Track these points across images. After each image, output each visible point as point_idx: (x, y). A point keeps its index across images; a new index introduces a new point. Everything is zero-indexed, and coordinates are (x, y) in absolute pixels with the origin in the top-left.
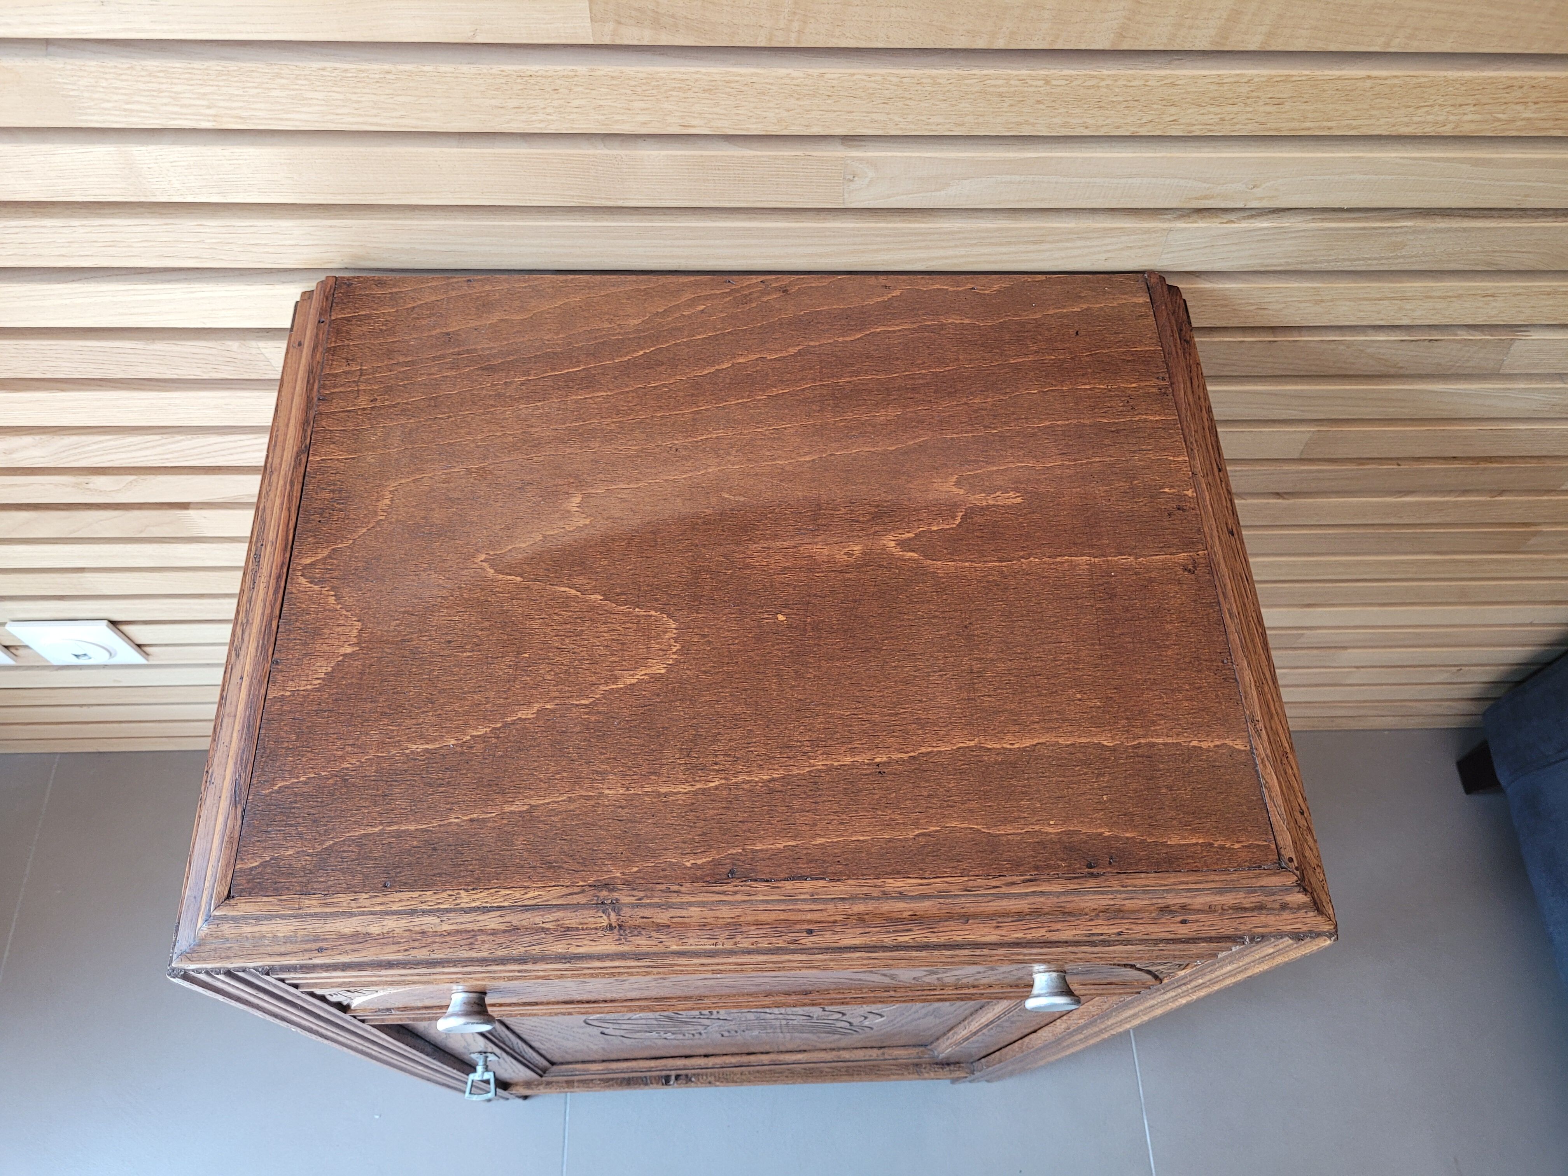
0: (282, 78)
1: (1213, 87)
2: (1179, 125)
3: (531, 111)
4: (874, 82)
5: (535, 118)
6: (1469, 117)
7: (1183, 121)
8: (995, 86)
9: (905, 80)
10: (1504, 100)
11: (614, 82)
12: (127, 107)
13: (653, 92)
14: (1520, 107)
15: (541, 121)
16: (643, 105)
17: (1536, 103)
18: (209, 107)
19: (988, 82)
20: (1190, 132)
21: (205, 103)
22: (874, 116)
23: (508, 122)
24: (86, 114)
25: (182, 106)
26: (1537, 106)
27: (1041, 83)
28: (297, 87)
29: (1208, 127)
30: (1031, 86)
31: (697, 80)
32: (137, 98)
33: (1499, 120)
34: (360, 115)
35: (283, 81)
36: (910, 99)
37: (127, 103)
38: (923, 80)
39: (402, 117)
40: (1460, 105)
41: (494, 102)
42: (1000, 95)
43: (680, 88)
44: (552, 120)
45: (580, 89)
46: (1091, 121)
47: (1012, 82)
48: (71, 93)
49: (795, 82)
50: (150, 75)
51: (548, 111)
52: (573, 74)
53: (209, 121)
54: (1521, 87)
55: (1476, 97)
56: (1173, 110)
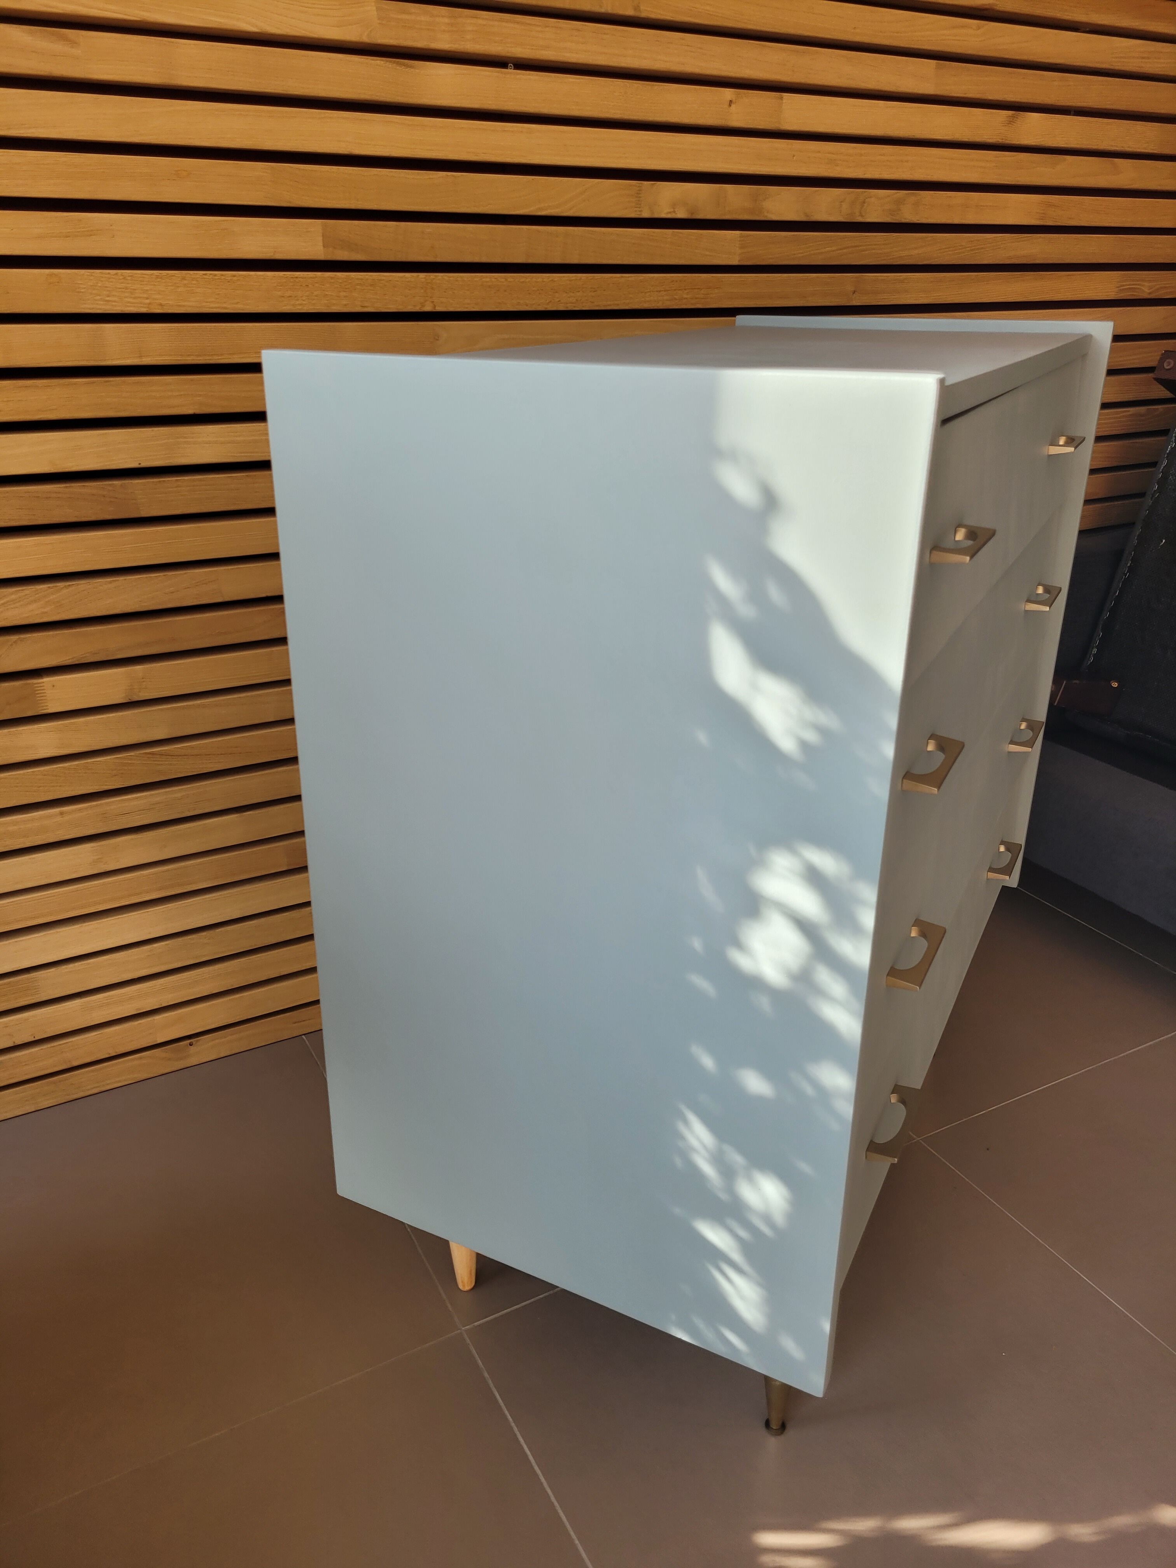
0: (185, 280)
1: (568, 282)
2: (562, 303)
3: (296, 299)
4: (439, 279)
5: (297, 303)
6: (666, 298)
7: (562, 301)
8: (487, 282)
9: (451, 279)
10: (674, 288)
11: (332, 281)
12: (108, 299)
13: (349, 286)
14: (679, 292)
15: (300, 305)
16: (344, 294)
17: (685, 290)
18: (147, 298)
19: (484, 279)
20: (567, 307)
21: (145, 296)
22: (441, 299)
23: (285, 306)
24: (85, 304)
25: (135, 298)
26: (686, 291)
27: (503, 280)
28: (192, 285)
29: (573, 305)
30: (500, 282)
31: (367, 279)
32: (114, 293)
33: (676, 299)
34: (218, 303)
35: (185, 282)
36: (455, 289)
37: (108, 296)
38: (459, 279)
39: (237, 303)
40: (660, 291)
41: (279, 293)
42: (489, 287)
43: (360, 284)
44: (306, 304)
45: (317, 285)
46: (527, 302)
47: (493, 280)
48: (83, 291)
49: (407, 280)
50: (124, 278)
51: (304, 298)
52: (315, 276)
53: (145, 307)
54: (677, 281)
55: (664, 287)
56: (557, 295)
